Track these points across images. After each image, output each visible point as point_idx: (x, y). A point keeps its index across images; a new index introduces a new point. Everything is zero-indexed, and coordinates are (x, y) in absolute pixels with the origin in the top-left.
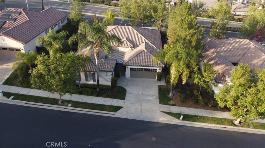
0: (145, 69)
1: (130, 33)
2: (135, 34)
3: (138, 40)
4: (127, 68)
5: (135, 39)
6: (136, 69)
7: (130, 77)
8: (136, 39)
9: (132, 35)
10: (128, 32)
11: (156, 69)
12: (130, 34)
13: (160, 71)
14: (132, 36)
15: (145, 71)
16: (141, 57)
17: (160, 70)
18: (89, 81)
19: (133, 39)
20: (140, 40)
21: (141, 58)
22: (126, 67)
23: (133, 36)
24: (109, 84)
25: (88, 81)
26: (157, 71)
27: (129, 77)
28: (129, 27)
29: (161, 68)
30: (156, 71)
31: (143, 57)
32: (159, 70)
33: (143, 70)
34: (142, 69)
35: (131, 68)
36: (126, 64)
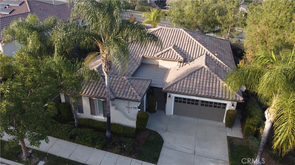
1: (180, 39)
2: (188, 41)
3: (194, 50)
4: (170, 97)
6: (187, 101)
7: (174, 113)
8: (189, 48)
9: (184, 42)
10: (177, 37)
11: (225, 105)
12: (181, 40)
14: (184, 44)
16: (197, 78)
18: (98, 115)
19: (185, 48)
20: (197, 51)
21: (197, 81)
22: (168, 96)
23: (185, 44)
24: (133, 124)
25: (95, 115)
26: (227, 108)
27: (172, 114)
28: (179, 30)
30: (225, 108)
31: (200, 79)
32: (230, 106)
34: (197, 101)
36: (168, 90)
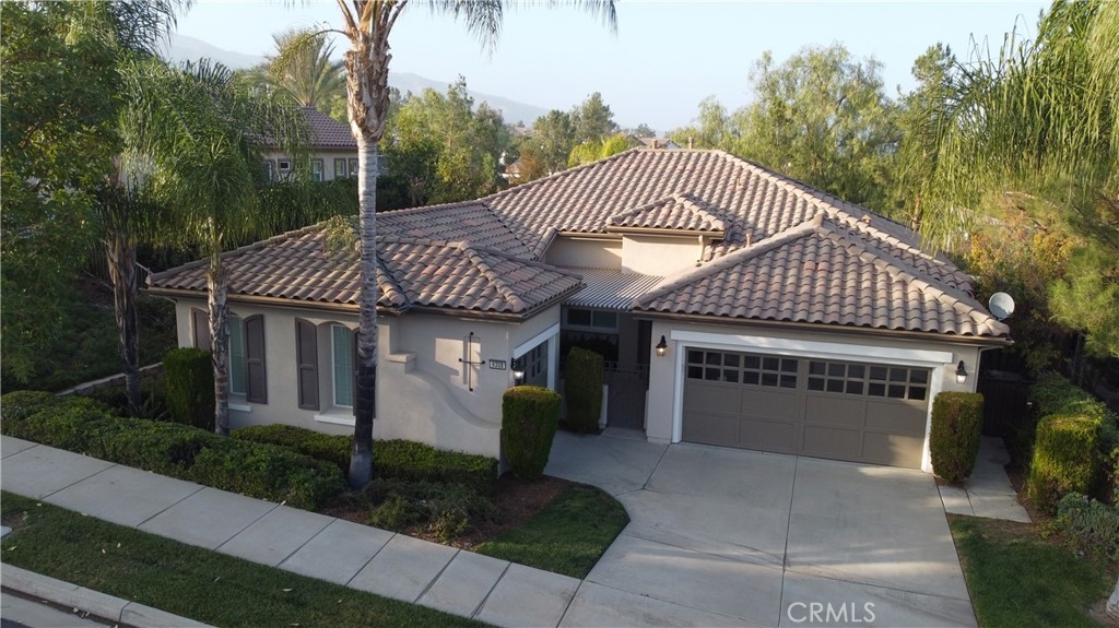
0: (816, 365)
1: (714, 177)
2: (747, 183)
3: (771, 209)
4: (663, 344)
5: (745, 202)
6: (741, 369)
7: (685, 438)
8: (751, 203)
9: (730, 187)
10: (701, 172)
12: (717, 182)
13: (964, 384)
14: (728, 192)
15: (815, 384)
17: (961, 370)
18: (330, 409)
19: (735, 202)
20: (782, 209)
22: (655, 340)
23: (733, 192)
24: (483, 441)
25: (317, 409)
26: (936, 386)
27: (676, 439)
28: (709, 155)
29: (973, 362)
30: (920, 394)
31: (800, 270)
32: (947, 374)
33: (803, 375)
35: (694, 355)
36: (652, 305)
